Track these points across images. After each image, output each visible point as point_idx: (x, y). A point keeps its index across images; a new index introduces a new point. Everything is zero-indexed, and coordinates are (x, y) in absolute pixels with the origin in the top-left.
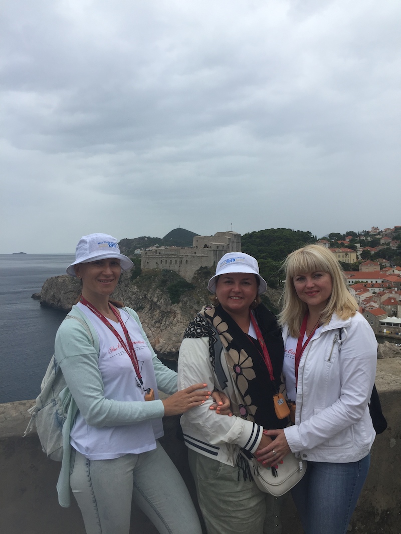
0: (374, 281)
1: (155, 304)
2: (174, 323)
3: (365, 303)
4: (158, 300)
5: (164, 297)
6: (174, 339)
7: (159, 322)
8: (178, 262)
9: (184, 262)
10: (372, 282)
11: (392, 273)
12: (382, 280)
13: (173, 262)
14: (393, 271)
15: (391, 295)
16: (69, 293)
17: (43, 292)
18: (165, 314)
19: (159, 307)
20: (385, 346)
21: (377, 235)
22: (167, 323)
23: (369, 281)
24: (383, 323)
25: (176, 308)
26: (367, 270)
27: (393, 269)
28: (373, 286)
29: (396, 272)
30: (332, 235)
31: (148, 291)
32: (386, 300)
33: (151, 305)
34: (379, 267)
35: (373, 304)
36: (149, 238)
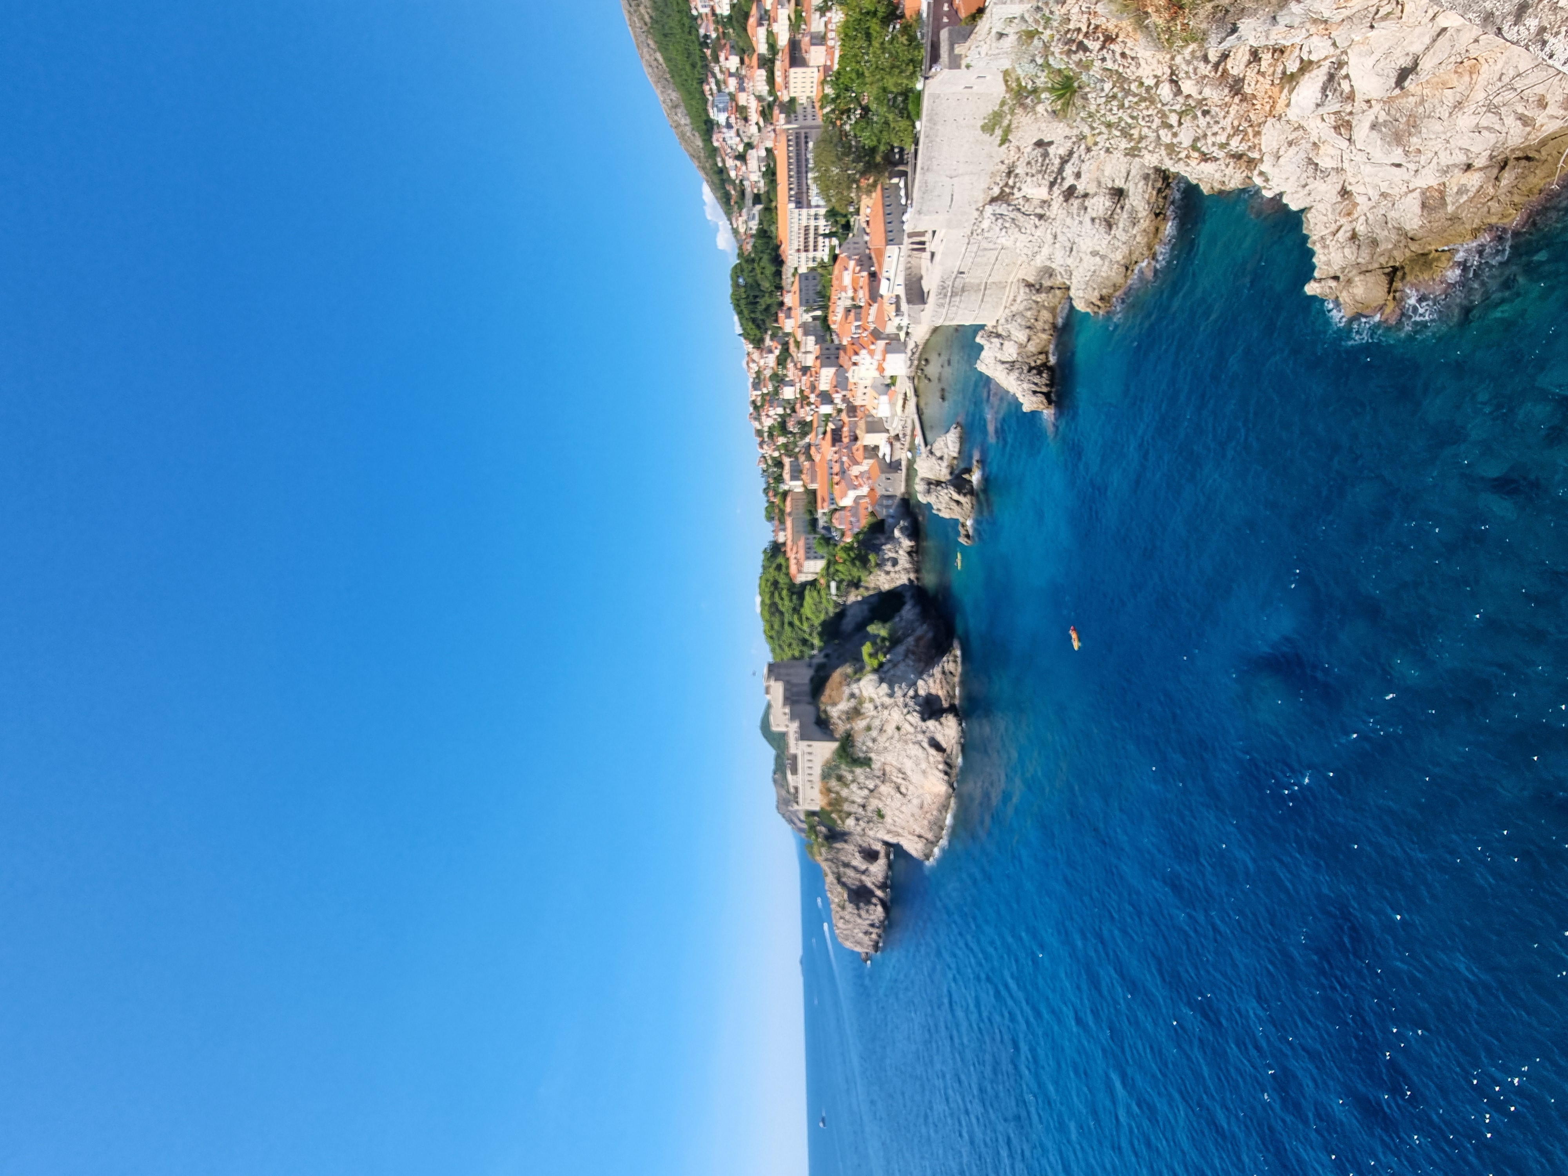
1: (871, 791)
2: (899, 766)
4: (867, 788)
5: (861, 779)
6: (924, 766)
7: (898, 787)
8: (810, 758)
9: (809, 750)
13: (810, 765)
18: (887, 778)
19: (876, 786)
22: (899, 775)
25: (878, 761)
31: (853, 802)
33: (875, 798)
36: (775, 773)
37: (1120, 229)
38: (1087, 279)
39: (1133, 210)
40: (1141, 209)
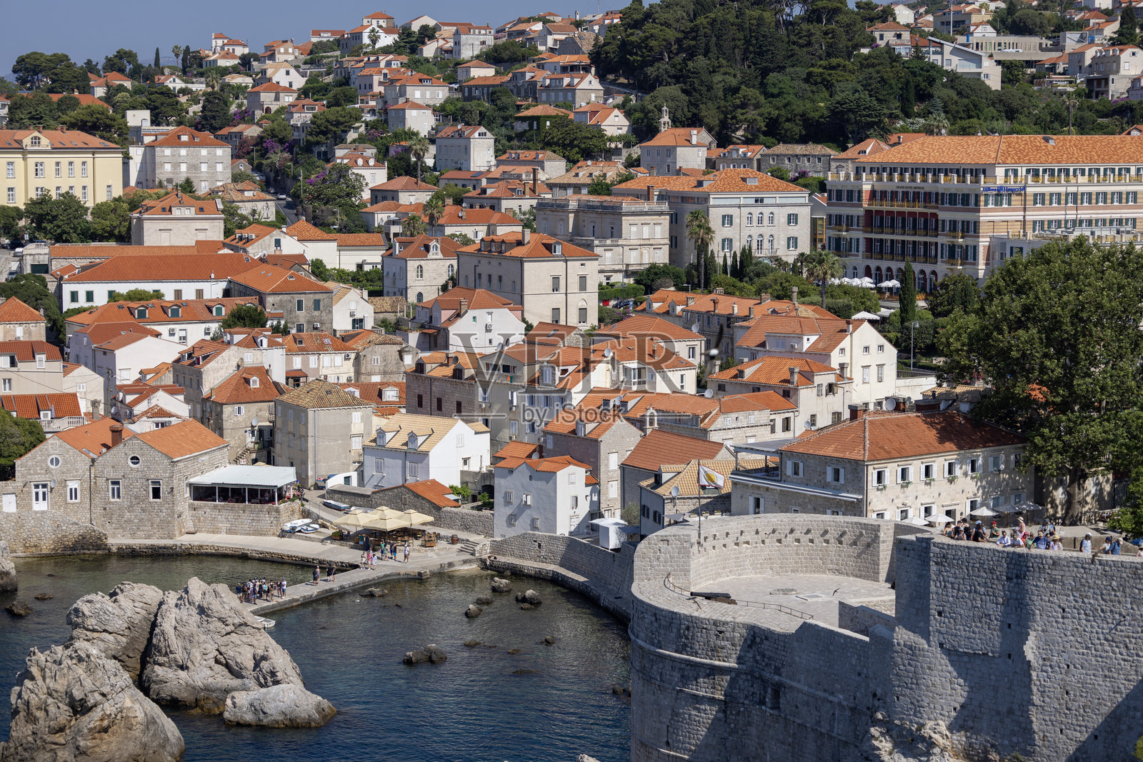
0: (189, 290)
3: (129, 398)
10: (178, 293)
11: (272, 250)
12: (224, 285)
14: (278, 243)
15: (251, 357)
21: (235, 70)
23: (167, 290)
24: (205, 493)
26: (165, 234)
27: (276, 234)
28: (178, 313)
29: (290, 246)
30: (28, 68)
32: (227, 382)
34: (220, 225)
35: (162, 400)
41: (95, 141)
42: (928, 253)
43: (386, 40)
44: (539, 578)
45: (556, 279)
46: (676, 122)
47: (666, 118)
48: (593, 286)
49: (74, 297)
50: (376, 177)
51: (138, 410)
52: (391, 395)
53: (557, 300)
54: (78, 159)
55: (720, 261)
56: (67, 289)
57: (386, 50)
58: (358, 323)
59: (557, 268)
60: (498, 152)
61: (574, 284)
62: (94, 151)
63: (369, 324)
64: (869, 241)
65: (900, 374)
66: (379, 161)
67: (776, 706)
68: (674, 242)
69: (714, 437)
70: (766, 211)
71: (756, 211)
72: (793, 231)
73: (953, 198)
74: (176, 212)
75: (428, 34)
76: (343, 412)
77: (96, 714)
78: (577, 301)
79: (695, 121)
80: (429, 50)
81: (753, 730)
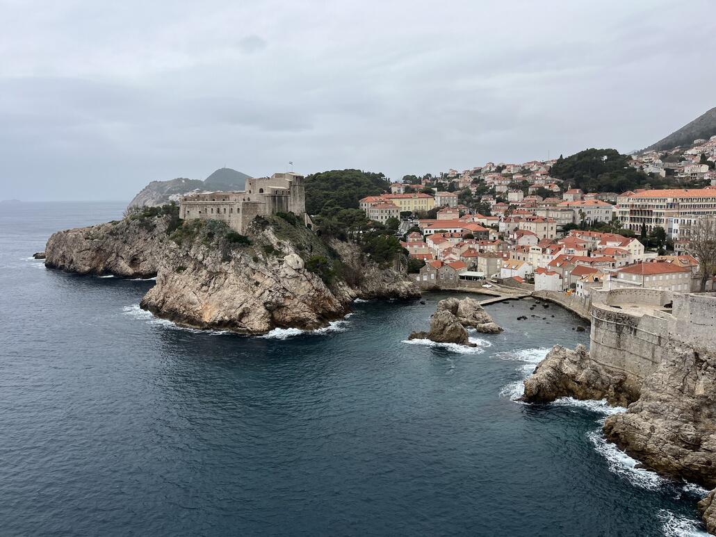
0: (453, 231)
1: (201, 262)
2: (225, 285)
3: (444, 256)
4: (203, 259)
5: (212, 254)
6: (226, 304)
7: (206, 284)
8: (227, 211)
10: (450, 231)
11: (472, 221)
12: (461, 229)
13: (221, 210)
14: (473, 219)
15: (471, 246)
16: (84, 252)
17: (49, 250)
18: (213, 275)
19: (206, 267)
20: (466, 302)
21: (455, 178)
22: (216, 285)
23: (448, 230)
24: (462, 277)
25: (228, 267)
26: (445, 218)
27: (473, 217)
28: (452, 236)
29: (476, 220)
31: (190, 247)
32: (466, 251)
33: (195, 264)
34: (458, 215)
35: (452, 256)
36: (187, 180)
37: (671, 446)
38: (632, 424)
39: (684, 455)
40: (686, 460)
41: (428, 196)
42: (650, 220)
43: (493, 169)
44: (547, 301)
45: (545, 228)
46: (573, 187)
47: (569, 187)
48: (554, 229)
49: (427, 232)
50: (494, 202)
51: (446, 258)
52: (505, 256)
53: (545, 233)
54: (424, 199)
55: (588, 222)
56: (425, 230)
57: (493, 172)
58: (495, 238)
59: (546, 225)
60: (524, 196)
61: (550, 228)
62: (428, 198)
63: (497, 238)
64: (631, 218)
65: (645, 252)
66: (494, 199)
67: (635, 334)
68: (574, 218)
69: (595, 267)
70: (600, 210)
71: (597, 210)
72: (607, 215)
73: (657, 207)
74: (448, 212)
75: (504, 167)
76: (495, 259)
77: (450, 327)
78: (550, 233)
79: (578, 187)
80: (504, 172)
81: (627, 340)
